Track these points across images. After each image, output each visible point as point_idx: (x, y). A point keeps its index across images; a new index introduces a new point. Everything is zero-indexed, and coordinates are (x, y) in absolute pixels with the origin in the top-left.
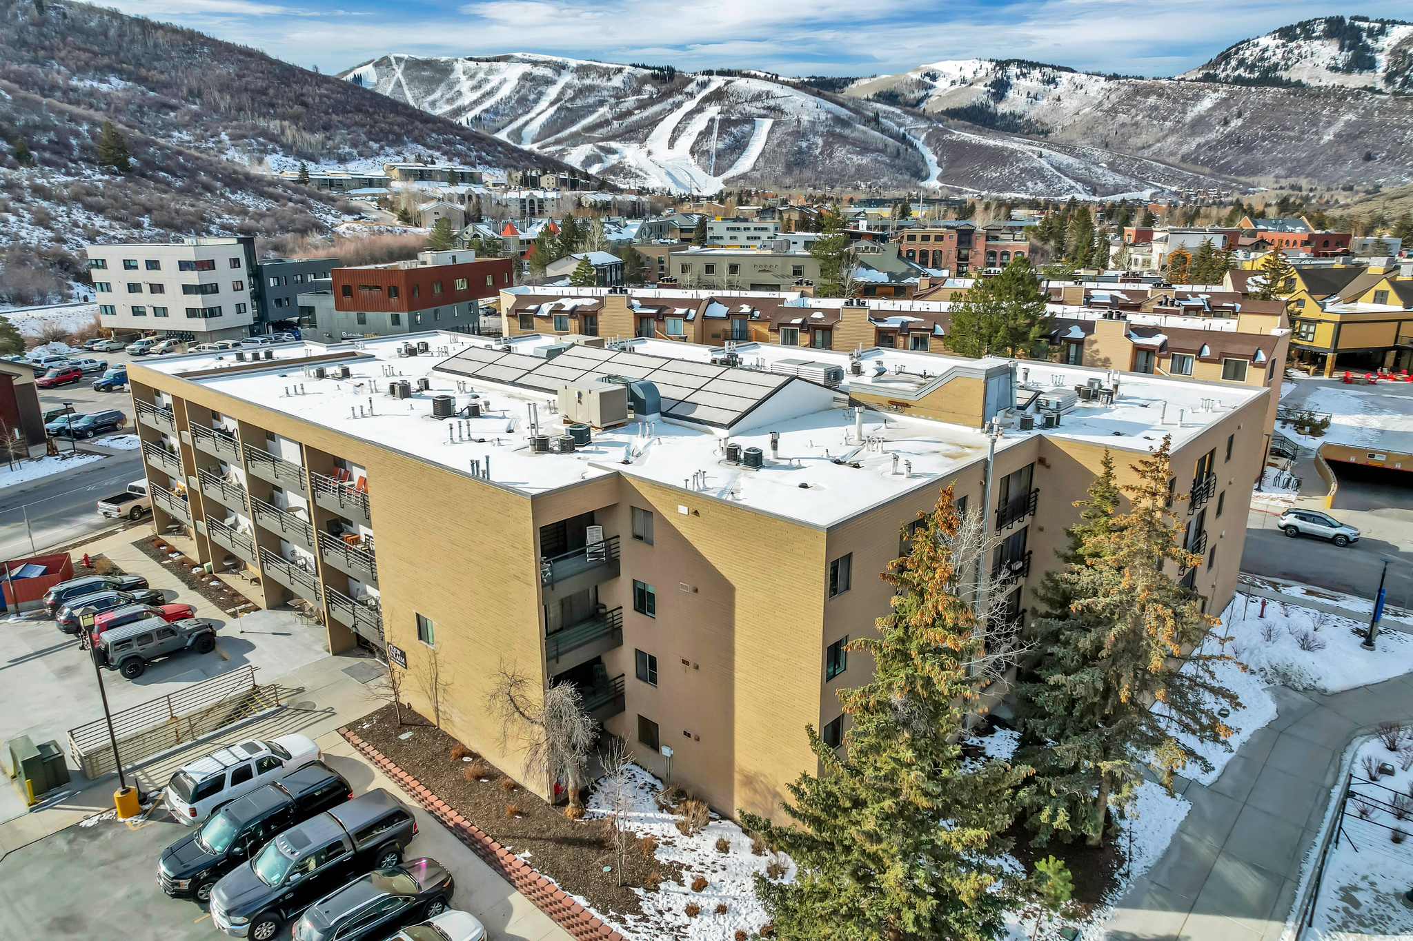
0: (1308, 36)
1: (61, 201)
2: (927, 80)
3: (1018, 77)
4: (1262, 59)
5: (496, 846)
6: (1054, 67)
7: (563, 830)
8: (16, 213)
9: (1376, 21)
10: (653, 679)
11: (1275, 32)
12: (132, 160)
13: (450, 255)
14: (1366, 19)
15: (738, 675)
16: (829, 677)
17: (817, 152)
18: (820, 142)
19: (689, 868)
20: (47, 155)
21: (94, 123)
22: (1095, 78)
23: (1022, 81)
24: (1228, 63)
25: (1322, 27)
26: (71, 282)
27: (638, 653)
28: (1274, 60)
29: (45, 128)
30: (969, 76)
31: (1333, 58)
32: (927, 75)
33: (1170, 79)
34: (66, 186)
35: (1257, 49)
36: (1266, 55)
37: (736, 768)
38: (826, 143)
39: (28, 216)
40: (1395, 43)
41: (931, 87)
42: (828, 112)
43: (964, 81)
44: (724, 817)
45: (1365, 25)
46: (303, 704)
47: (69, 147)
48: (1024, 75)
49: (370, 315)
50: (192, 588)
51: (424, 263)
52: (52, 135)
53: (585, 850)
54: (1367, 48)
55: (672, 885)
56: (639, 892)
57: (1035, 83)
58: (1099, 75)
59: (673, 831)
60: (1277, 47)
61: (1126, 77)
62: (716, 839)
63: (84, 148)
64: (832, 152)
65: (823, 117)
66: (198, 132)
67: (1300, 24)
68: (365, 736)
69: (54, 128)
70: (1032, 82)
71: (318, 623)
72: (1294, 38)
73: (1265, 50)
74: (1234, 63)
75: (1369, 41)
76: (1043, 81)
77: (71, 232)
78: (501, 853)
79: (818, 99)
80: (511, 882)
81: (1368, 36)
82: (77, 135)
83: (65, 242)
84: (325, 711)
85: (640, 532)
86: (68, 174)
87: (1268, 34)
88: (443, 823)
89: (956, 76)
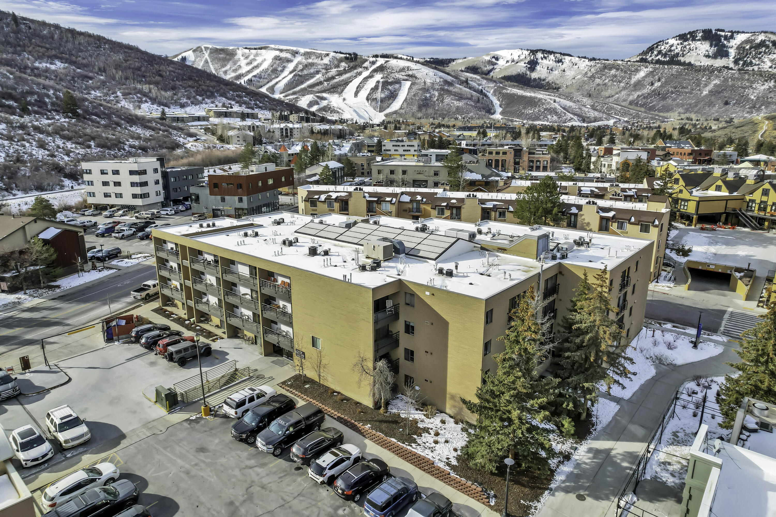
0: (694, 39)
1: (49, 134)
2: (494, 60)
3: (542, 59)
4: (670, 51)
5: (356, 423)
6: (561, 54)
7: (380, 418)
8: (28, 142)
9: (729, 32)
10: (412, 360)
11: (676, 37)
12: (79, 111)
13: (264, 167)
14: (723, 31)
15: (449, 356)
16: (485, 354)
17: (435, 99)
18: (437, 94)
19: (432, 429)
20: (36, 108)
21: (56, 90)
22: (583, 59)
23: (544, 61)
24: (652, 53)
25: (701, 34)
26: (62, 179)
27: (406, 349)
28: (676, 51)
29: (31, 93)
30: (516, 58)
31: (707, 51)
32: (494, 57)
33: (622, 61)
34: (49, 126)
35: (668, 45)
36: (672, 48)
37: (448, 392)
38: (440, 95)
39: (34, 143)
40: (738, 43)
41: (496, 64)
42: (440, 78)
43: (513, 61)
44: (442, 412)
45: (723, 34)
46: (260, 375)
47: (45, 103)
48: (545, 58)
49: (227, 198)
50: (189, 330)
51: (252, 171)
52: (36, 97)
53: (391, 424)
54: (724, 46)
55: (427, 435)
56: (415, 437)
57: (551, 62)
58: (585, 58)
59: (423, 417)
60: (678, 44)
61: (599, 60)
62: (440, 419)
63: (53, 104)
64: (443, 99)
65: (438, 80)
66: (105, 91)
67: (690, 33)
68: (291, 386)
69: (37, 93)
70: (550, 61)
71: (252, 343)
72: (686, 40)
73: (672, 46)
74: (655, 53)
75: (725, 42)
76: (556, 61)
77: (57, 151)
78: (359, 425)
79: (435, 71)
80: (364, 436)
81: (725, 40)
82: (48, 96)
83: (55, 156)
84: (269, 378)
85: (408, 302)
86: (48, 119)
87: (673, 38)
88: (332, 417)
89: (509, 58)
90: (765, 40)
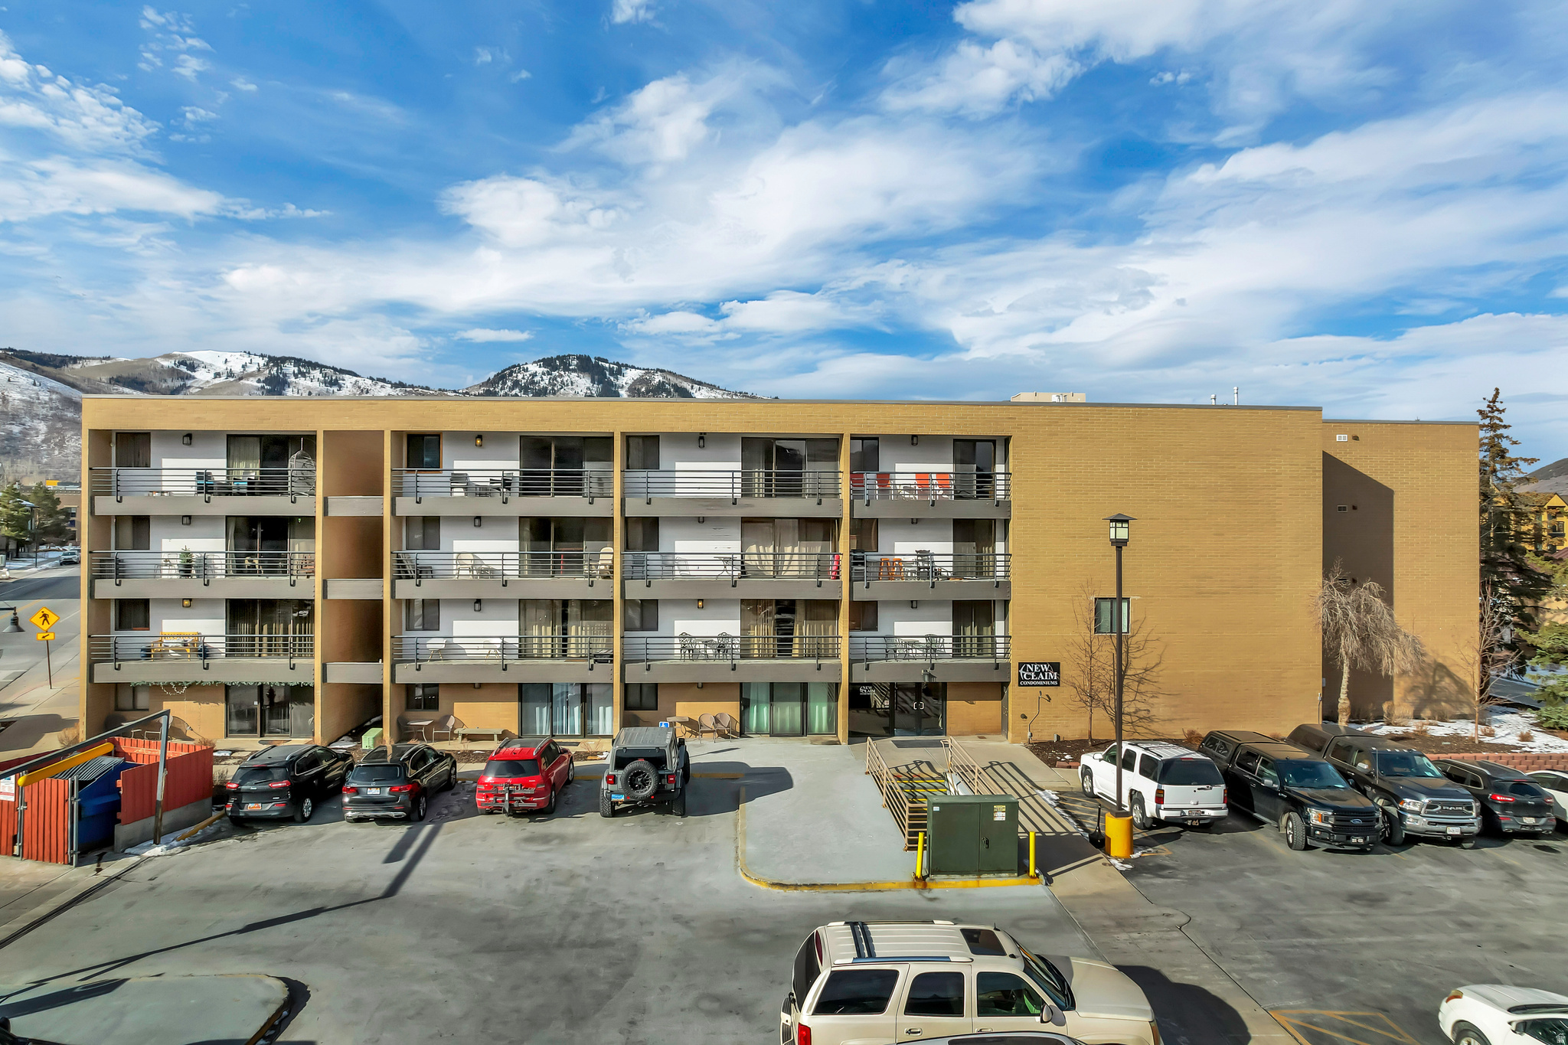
0: (567, 369)
2: (183, 369)
3: (296, 376)
4: (533, 383)
6: (335, 369)
9: (614, 364)
11: (539, 361)
14: (606, 361)
22: (381, 384)
24: (504, 383)
25: (575, 362)
28: (542, 384)
30: (237, 369)
31: (588, 388)
32: (183, 363)
35: (528, 374)
36: (536, 379)
40: (630, 382)
41: (189, 377)
43: (230, 374)
45: (607, 365)
48: (303, 375)
54: (611, 384)
57: (316, 384)
58: (384, 380)
60: (543, 374)
61: (412, 386)
67: (558, 358)
70: (313, 382)
72: (555, 368)
73: (534, 375)
74: (509, 383)
75: (612, 378)
81: (610, 374)
87: (534, 362)
89: (221, 367)
90: (663, 382)
